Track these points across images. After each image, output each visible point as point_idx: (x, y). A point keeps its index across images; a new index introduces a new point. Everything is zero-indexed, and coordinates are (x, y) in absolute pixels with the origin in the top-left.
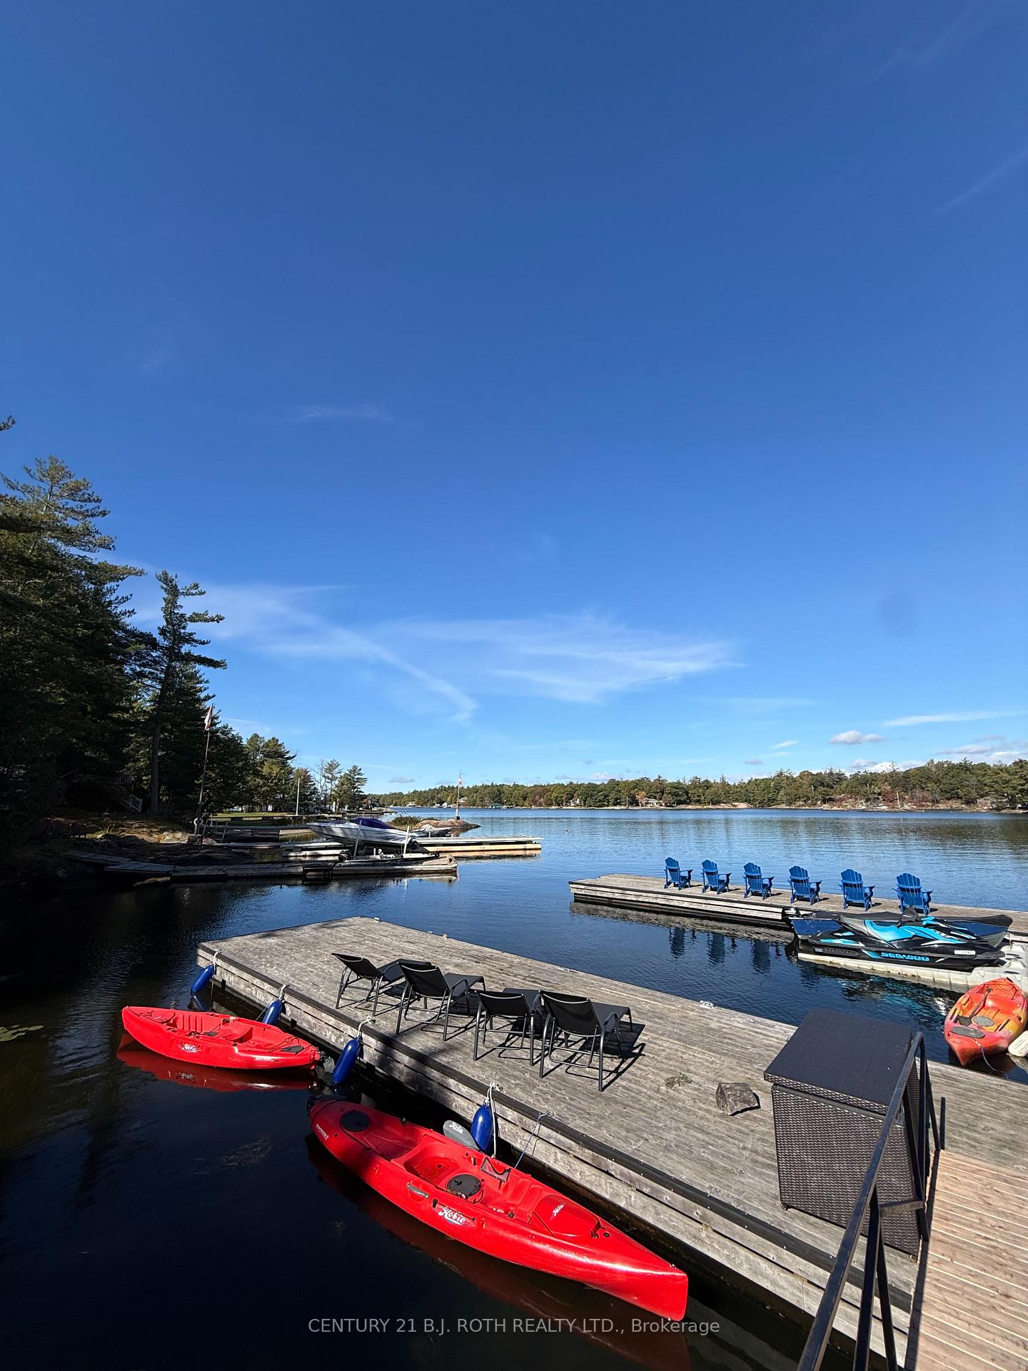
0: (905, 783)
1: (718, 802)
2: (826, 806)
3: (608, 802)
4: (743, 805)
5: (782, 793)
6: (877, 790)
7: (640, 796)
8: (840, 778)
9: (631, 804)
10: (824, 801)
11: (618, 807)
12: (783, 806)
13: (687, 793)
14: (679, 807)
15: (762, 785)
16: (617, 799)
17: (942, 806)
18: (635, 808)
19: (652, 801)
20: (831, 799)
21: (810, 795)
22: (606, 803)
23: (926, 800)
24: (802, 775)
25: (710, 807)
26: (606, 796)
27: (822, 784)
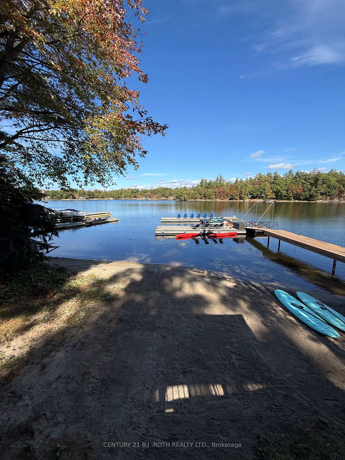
0: (154, 193)
1: (104, 198)
2: (135, 199)
3: (63, 198)
4: (112, 199)
5: (123, 195)
6: (148, 194)
7: (76, 196)
8: (138, 191)
9: (73, 198)
10: (134, 197)
11: (68, 200)
12: (123, 199)
13: (93, 195)
14: (90, 199)
15: (117, 192)
16: (66, 197)
17: (161, 199)
18: (75, 200)
19: (81, 197)
20: (136, 197)
21: (131, 196)
22: (62, 198)
23: (158, 197)
24: (128, 189)
25: (101, 199)
26: (62, 195)
27: (133, 192)
